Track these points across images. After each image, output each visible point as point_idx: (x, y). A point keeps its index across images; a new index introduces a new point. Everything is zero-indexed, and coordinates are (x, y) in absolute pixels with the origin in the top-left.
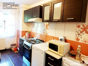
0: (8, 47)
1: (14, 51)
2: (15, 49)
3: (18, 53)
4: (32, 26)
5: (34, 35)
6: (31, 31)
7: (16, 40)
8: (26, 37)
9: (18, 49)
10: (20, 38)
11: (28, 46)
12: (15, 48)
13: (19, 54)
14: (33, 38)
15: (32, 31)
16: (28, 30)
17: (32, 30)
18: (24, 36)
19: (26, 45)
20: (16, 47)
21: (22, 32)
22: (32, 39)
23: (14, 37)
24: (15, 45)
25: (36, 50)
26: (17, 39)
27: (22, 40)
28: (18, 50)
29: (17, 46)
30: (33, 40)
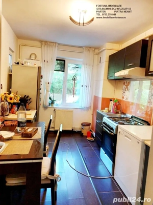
0: (77, 126)
1: (87, 137)
2: (88, 133)
3: (93, 141)
4: (125, 86)
5: (126, 107)
6: (121, 99)
7: (92, 116)
8: (109, 111)
9: (94, 134)
10: (98, 113)
11: (110, 127)
12: (89, 131)
13: (95, 144)
14: (124, 113)
15: (124, 100)
16: (116, 97)
17: (123, 97)
18: (106, 109)
19: (106, 124)
20: (91, 131)
21: (103, 99)
22: (123, 116)
23: (88, 108)
24: (89, 125)
25: (126, 136)
26: (93, 114)
27: (102, 115)
28: (93, 136)
29: (93, 128)
30: (124, 118)
